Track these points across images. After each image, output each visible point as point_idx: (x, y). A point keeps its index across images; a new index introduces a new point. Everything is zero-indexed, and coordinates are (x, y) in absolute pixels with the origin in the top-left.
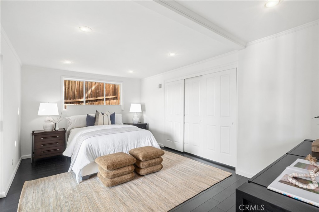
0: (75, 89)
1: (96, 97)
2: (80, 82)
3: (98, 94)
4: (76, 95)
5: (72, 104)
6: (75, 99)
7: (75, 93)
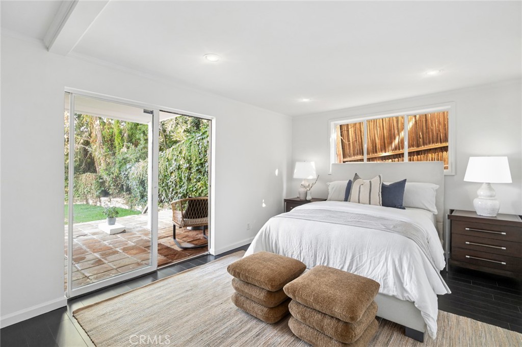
0: (376, 136)
1: (418, 146)
2: (384, 120)
3: (421, 140)
4: (378, 146)
5: (373, 162)
6: (376, 152)
7: (376, 144)
